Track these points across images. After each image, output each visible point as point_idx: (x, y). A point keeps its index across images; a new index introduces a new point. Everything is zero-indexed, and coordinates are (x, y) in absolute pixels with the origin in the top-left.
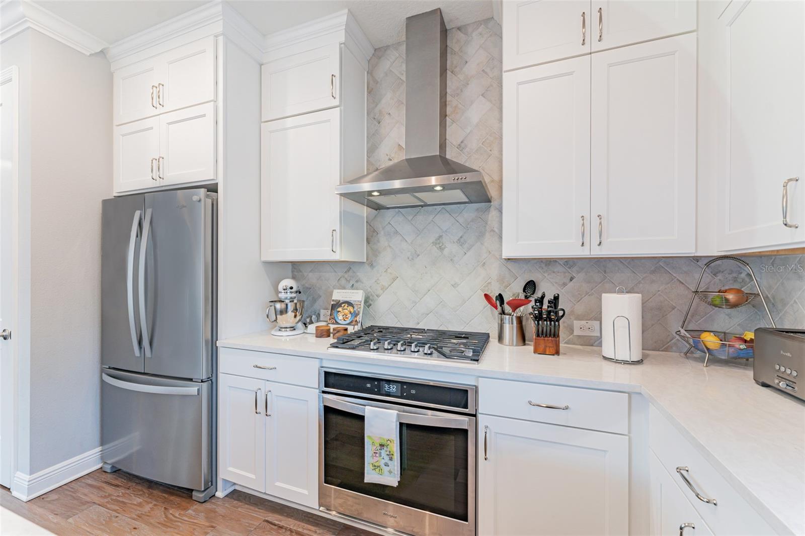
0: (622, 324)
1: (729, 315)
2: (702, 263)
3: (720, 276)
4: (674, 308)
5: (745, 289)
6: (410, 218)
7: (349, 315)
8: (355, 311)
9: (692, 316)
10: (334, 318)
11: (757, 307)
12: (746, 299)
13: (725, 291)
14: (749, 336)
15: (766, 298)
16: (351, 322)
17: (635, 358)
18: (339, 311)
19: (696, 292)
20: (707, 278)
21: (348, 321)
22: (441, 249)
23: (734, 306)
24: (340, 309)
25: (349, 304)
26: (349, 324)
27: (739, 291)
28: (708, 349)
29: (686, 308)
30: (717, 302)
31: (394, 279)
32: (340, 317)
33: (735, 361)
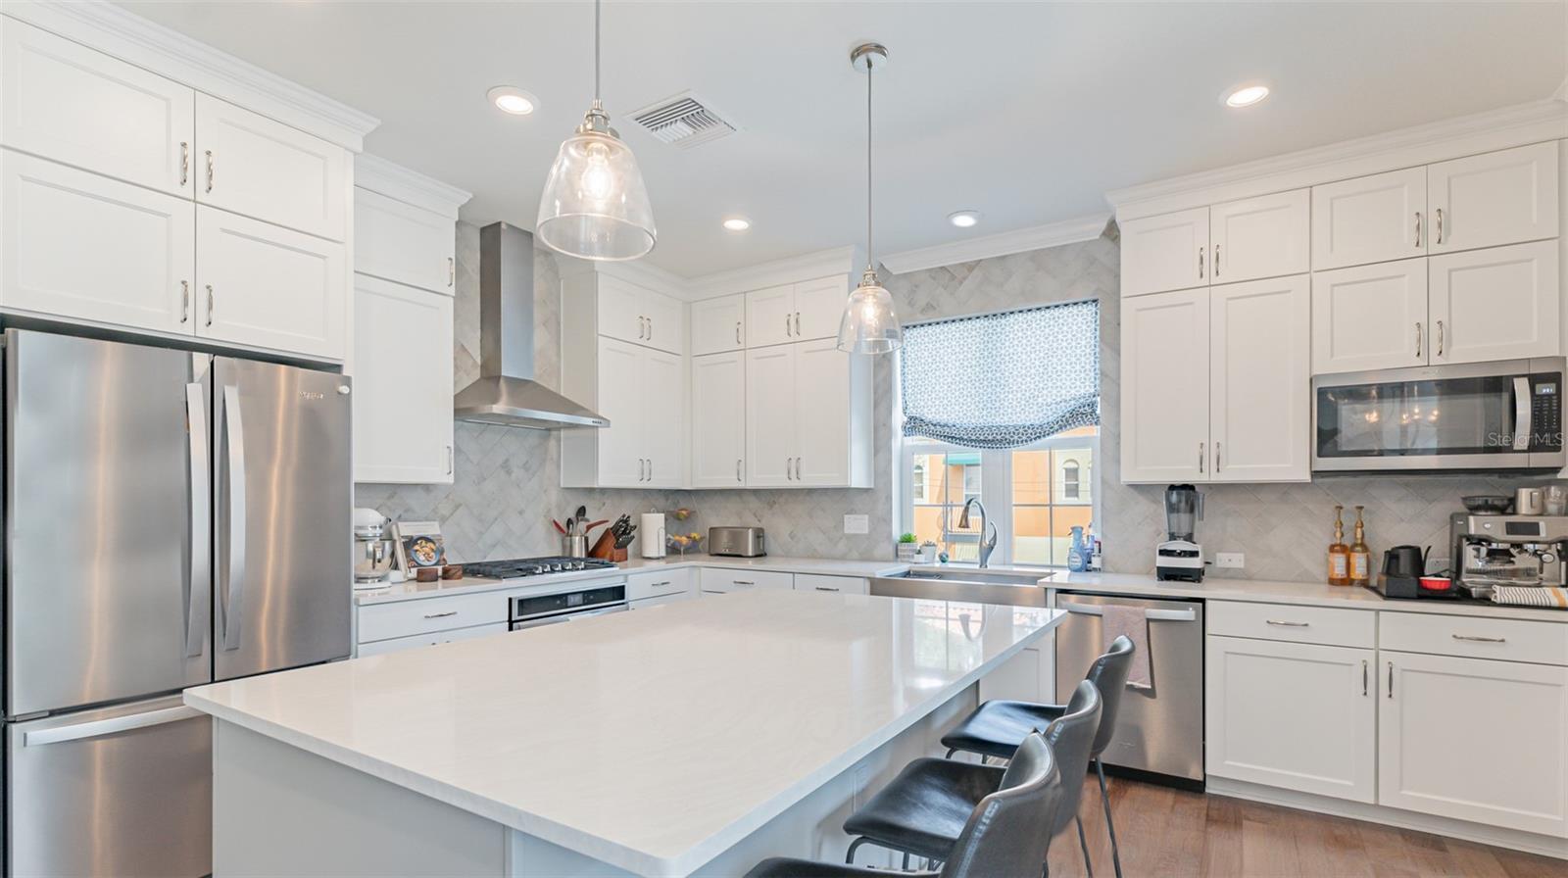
6: (476, 435)
7: (432, 554)
8: (437, 548)
10: (414, 560)
12: (690, 514)
13: (681, 510)
14: (694, 537)
16: (439, 561)
18: (417, 551)
21: (434, 562)
22: (509, 473)
23: (686, 518)
24: (417, 547)
25: (428, 540)
26: (435, 564)
27: (686, 510)
30: (680, 517)
31: (457, 507)
32: (422, 558)
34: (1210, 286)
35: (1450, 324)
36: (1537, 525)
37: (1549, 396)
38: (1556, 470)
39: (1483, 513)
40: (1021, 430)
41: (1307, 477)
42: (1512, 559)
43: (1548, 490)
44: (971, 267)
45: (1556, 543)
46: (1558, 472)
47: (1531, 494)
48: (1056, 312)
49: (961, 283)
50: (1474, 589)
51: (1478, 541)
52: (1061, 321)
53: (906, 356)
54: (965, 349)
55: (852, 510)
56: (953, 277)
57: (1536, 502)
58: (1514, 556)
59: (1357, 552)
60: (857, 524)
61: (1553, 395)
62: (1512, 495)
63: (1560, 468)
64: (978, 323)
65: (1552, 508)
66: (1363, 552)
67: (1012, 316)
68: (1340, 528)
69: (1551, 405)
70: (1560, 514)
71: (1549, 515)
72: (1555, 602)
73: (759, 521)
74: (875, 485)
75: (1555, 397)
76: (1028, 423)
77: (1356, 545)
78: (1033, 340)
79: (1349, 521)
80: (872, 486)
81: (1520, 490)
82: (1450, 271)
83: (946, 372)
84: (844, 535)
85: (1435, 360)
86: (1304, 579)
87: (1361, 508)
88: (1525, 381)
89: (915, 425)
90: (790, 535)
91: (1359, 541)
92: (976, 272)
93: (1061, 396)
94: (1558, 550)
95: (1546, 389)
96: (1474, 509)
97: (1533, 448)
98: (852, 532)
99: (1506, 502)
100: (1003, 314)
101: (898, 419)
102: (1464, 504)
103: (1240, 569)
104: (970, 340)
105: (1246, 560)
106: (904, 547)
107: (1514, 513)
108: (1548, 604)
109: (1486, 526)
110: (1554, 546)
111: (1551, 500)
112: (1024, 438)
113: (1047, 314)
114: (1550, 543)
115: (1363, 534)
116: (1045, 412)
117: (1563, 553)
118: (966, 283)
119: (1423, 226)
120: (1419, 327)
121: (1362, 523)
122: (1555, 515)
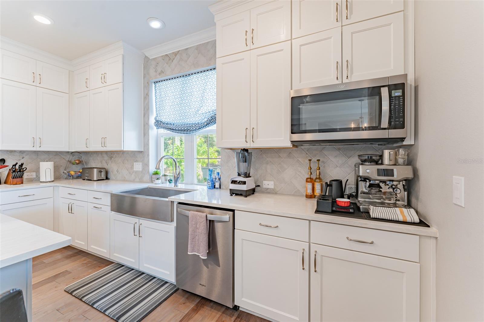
0: (48, 171)
1: (77, 167)
2: (70, 153)
3: (74, 157)
4: (62, 166)
5: (81, 160)
9: (67, 168)
11: (83, 164)
12: (80, 162)
13: (76, 160)
14: (81, 171)
15: (85, 162)
17: (52, 180)
19: (68, 161)
20: (71, 157)
23: (78, 164)
27: (79, 160)
28: (72, 175)
29: (65, 166)
30: (74, 163)
33: (78, 177)
34: (251, 50)
35: (352, 62)
36: (392, 170)
37: (399, 97)
38: (402, 139)
39: (367, 164)
40: (194, 125)
41: (289, 145)
42: (381, 189)
43: (398, 151)
44: (176, 54)
45: (402, 181)
46: (404, 141)
47: (390, 152)
48: (207, 73)
49: (172, 61)
50: (361, 207)
51: (365, 179)
52: (209, 77)
53: (157, 94)
54: (176, 90)
55: (136, 160)
56: (170, 59)
57: (393, 157)
58: (381, 188)
59: (317, 182)
60: (138, 167)
61: (400, 96)
62: (381, 154)
63: (405, 138)
64: (180, 79)
65: (401, 161)
66: (320, 182)
67: (192, 75)
68: (310, 170)
69: (399, 103)
70: (404, 164)
71: (399, 165)
72: (401, 219)
73: (107, 165)
74: (144, 150)
75: (401, 98)
76: (197, 122)
77: (317, 178)
78: (199, 86)
79: (314, 166)
80: (143, 150)
81: (384, 150)
82: (352, 33)
83: (169, 101)
84: (134, 171)
85: (345, 81)
86: (296, 194)
87: (319, 160)
88: (387, 88)
89: (159, 124)
90: (117, 171)
91: (318, 177)
92: (177, 56)
93: (208, 110)
94: (403, 185)
95: (397, 93)
96: (363, 162)
97: (391, 126)
98: (137, 170)
99: (378, 158)
100: (189, 75)
101: (152, 121)
102: (359, 158)
103: (272, 189)
104: (177, 87)
105: (274, 185)
106: (154, 176)
107: (382, 164)
108: (397, 220)
109: (367, 171)
110: (401, 183)
111: (400, 156)
112: (194, 129)
113: (204, 74)
114: (399, 181)
115: (320, 173)
116: (201, 117)
117: (406, 187)
118: (174, 61)
119: (340, 9)
120: (337, 63)
121: (319, 168)
122: (401, 165)
